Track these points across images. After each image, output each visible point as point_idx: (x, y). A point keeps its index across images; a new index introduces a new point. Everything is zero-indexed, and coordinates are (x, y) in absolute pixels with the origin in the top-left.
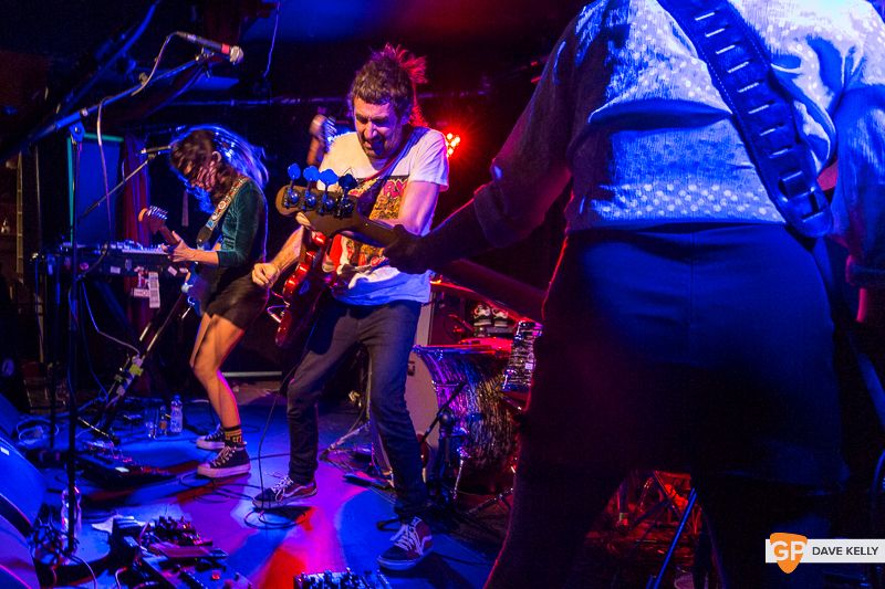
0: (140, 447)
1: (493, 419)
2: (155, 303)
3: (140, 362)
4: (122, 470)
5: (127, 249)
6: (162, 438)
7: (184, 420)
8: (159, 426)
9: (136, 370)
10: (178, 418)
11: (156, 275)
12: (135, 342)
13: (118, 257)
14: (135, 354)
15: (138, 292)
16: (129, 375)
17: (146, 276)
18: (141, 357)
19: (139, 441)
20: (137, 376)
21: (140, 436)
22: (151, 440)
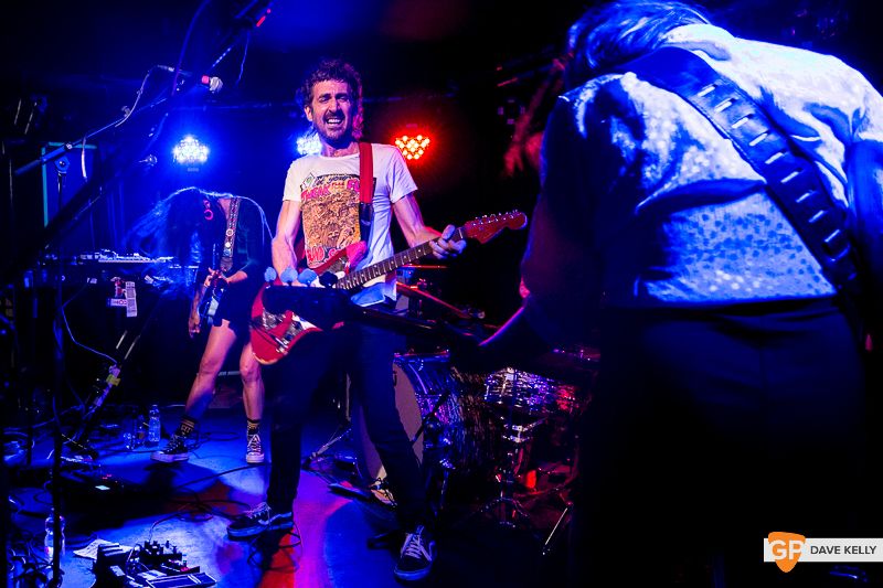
0: (118, 460)
1: (476, 429)
2: (132, 313)
3: (117, 371)
4: (102, 488)
5: (104, 259)
6: (140, 449)
7: (162, 429)
8: (138, 435)
9: (113, 380)
10: (156, 427)
11: (133, 284)
12: (111, 350)
13: (95, 267)
14: (113, 364)
15: (115, 302)
16: (106, 385)
17: (123, 286)
18: (118, 367)
19: (116, 453)
20: (114, 386)
21: (117, 448)
22: (129, 451)
